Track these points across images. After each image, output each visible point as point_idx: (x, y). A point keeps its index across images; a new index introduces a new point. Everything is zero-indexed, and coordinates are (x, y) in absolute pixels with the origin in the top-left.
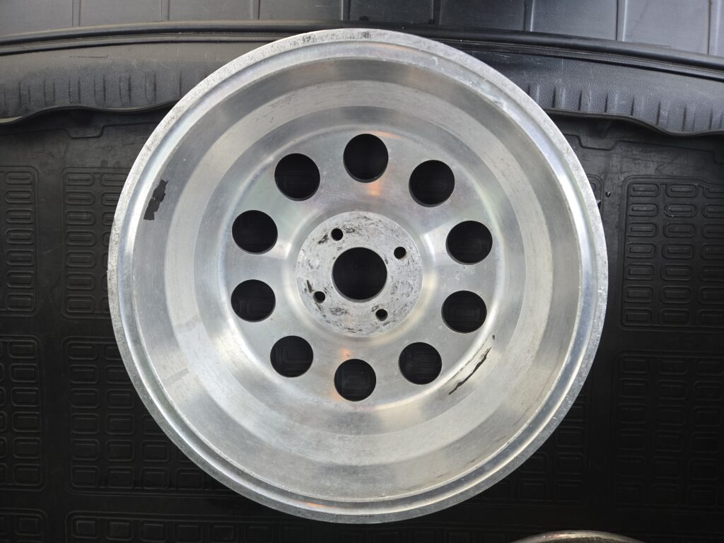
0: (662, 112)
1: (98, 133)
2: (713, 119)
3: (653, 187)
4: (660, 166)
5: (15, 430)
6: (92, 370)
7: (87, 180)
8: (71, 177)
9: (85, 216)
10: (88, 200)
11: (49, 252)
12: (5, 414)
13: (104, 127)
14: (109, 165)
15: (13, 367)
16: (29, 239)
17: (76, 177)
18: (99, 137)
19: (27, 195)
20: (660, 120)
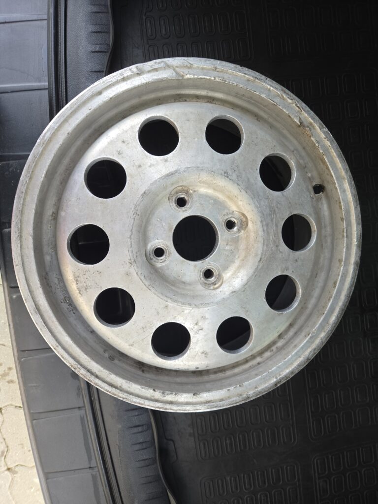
0: (97, 49)
1: (172, 442)
2: (97, 11)
3: (151, 49)
4: (135, 46)
5: (373, 461)
6: (329, 419)
7: (204, 444)
8: (203, 455)
9: (228, 442)
10: (217, 442)
11: (255, 461)
12: (363, 470)
13: (167, 439)
14: (192, 431)
15: (333, 469)
16: (249, 476)
17: (203, 452)
18: (173, 441)
19: (220, 481)
20: (103, 50)
